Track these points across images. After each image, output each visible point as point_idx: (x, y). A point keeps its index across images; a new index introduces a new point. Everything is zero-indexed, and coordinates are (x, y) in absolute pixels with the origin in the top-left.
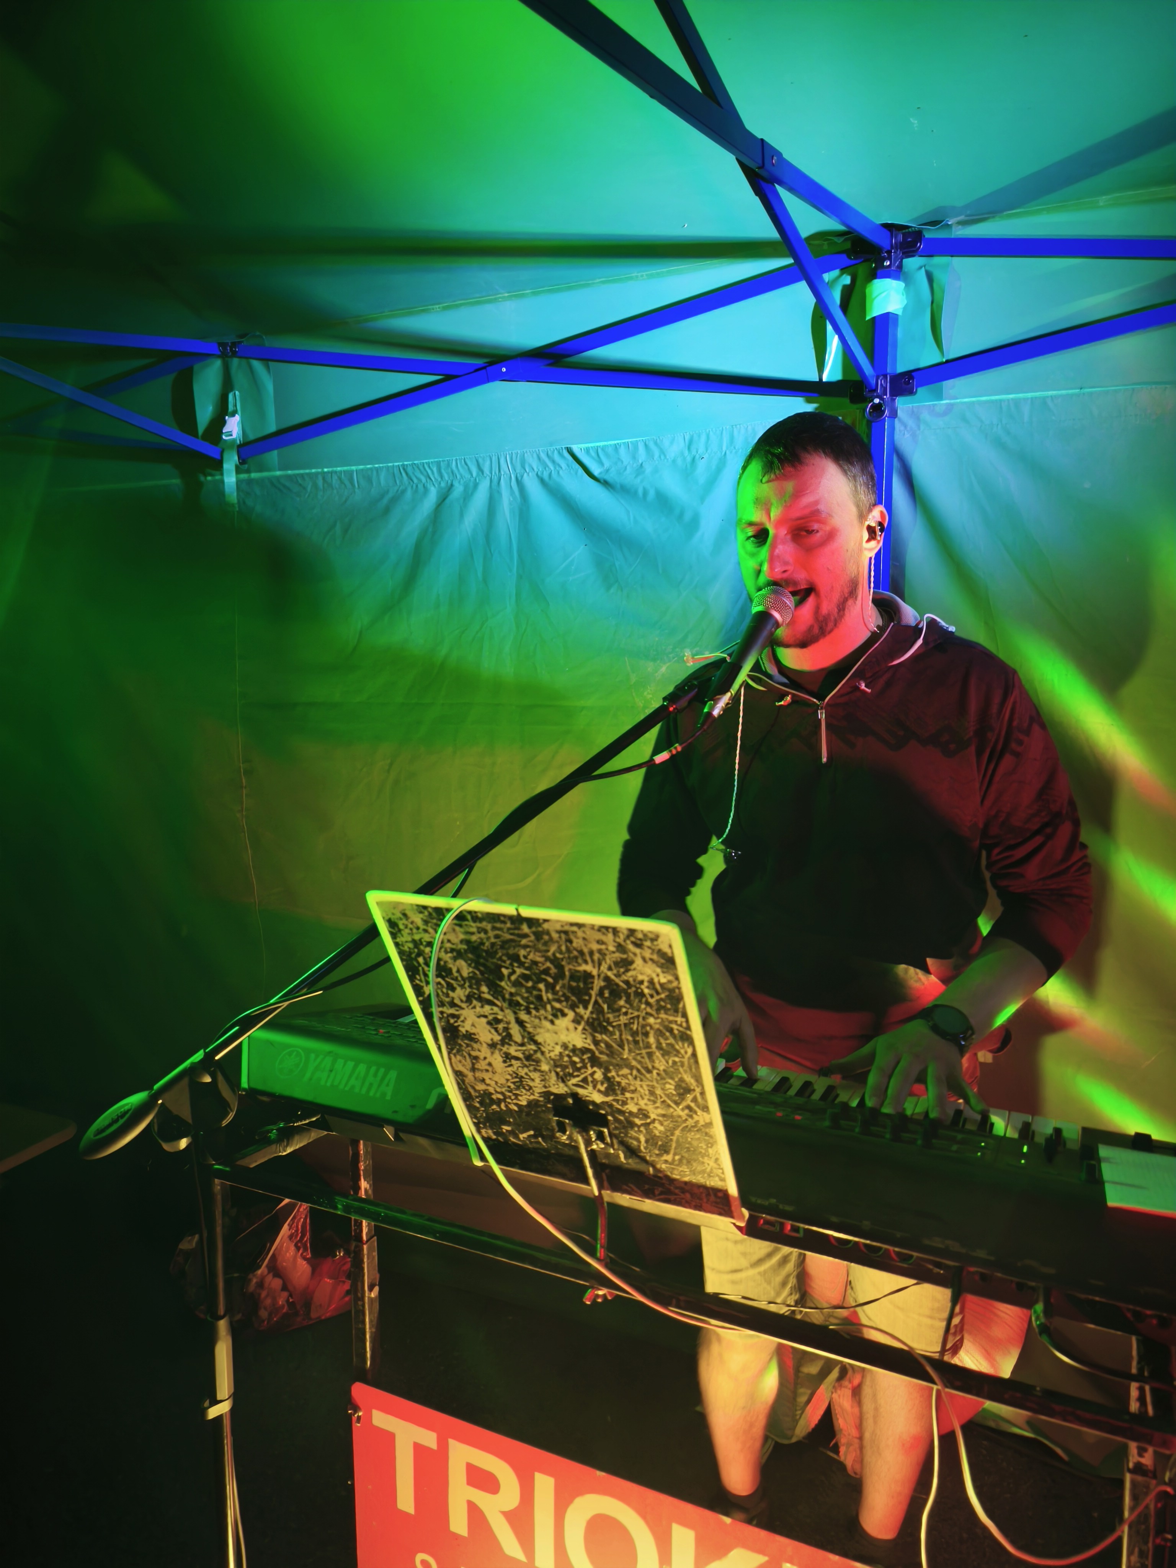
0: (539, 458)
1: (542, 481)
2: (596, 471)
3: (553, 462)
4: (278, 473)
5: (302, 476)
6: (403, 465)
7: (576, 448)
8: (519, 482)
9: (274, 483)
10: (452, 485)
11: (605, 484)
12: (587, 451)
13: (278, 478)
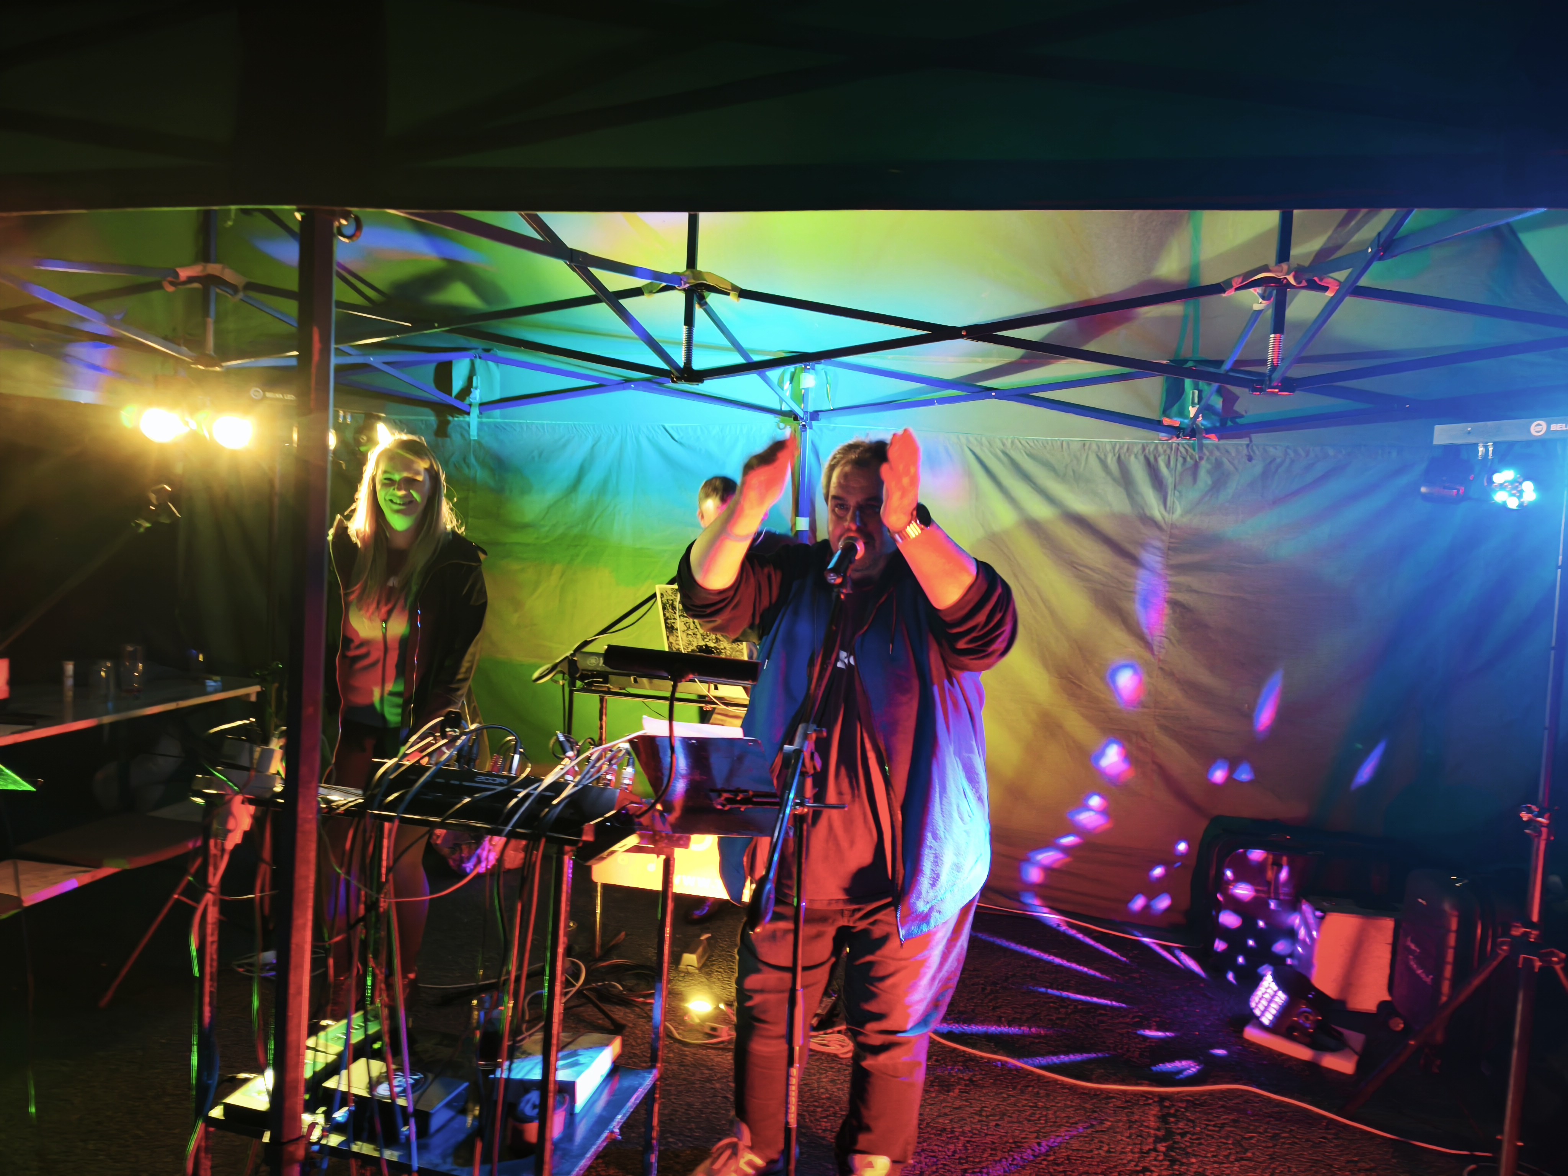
0: (648, 428)
1: (648, 438)
2: (676, 437)
3: (655, 431)
4: (499, 420)
5: (514, 423)
6: (574, 425)
7: (667, 426)
8: (637, 439)
9: (496, 426)
10: (601, 436)
11: (681, 444)
12: (672, 428)
13: (499, 423)
